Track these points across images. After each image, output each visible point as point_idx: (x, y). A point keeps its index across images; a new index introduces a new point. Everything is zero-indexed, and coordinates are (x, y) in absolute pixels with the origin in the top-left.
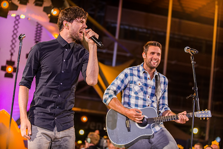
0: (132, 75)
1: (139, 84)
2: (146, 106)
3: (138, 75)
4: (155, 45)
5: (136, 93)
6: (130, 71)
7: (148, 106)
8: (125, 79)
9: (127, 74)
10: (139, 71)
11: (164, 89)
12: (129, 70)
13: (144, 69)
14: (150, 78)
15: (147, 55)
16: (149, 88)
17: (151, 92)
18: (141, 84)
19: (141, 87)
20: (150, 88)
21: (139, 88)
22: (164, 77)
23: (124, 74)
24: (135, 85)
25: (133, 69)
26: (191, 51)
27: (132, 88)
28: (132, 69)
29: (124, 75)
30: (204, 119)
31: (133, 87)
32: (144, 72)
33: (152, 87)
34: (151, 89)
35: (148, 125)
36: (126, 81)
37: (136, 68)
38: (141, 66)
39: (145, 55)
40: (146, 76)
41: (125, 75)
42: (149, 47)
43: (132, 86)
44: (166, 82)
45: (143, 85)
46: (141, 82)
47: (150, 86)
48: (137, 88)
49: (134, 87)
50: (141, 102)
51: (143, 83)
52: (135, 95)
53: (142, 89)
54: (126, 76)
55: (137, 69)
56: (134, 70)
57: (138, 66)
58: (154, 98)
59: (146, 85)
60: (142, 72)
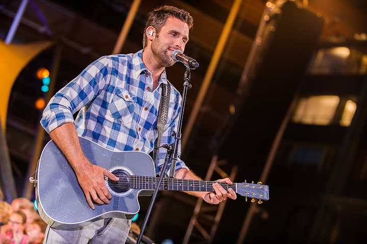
0: (115, 72)
1: (127, 97)
2: (131, 149)
3: (127, 75)
5: (117, 115)
9: (106, 69)
15: (160, 34)
16: (144, 109)
17: (145, 119)
18: (130, 99)
19: (130, 104)
20: (146, 109)
21: (125, 106)
24: (116, 97)
25: (120, 61)
28: (118, 59)
29: (99, 70)
30: (253, 201)
31: (112, 101)
32: (142, 73)
34: (148, 112)
35: (131, 191)
36: (102, 84)
38: (139, 55)
39: (155, 34)
40: (144, 82)
41: (101, 70)
43: (111, 97)
45: (133, 101)
47: (146, 106)
48: (120, 105)
49: (115, 102)
50: (122, 138)
53: (130, 108)
54: (104, 71)
55: (128, 62)
57: (130, 55)
59: (140, 101)
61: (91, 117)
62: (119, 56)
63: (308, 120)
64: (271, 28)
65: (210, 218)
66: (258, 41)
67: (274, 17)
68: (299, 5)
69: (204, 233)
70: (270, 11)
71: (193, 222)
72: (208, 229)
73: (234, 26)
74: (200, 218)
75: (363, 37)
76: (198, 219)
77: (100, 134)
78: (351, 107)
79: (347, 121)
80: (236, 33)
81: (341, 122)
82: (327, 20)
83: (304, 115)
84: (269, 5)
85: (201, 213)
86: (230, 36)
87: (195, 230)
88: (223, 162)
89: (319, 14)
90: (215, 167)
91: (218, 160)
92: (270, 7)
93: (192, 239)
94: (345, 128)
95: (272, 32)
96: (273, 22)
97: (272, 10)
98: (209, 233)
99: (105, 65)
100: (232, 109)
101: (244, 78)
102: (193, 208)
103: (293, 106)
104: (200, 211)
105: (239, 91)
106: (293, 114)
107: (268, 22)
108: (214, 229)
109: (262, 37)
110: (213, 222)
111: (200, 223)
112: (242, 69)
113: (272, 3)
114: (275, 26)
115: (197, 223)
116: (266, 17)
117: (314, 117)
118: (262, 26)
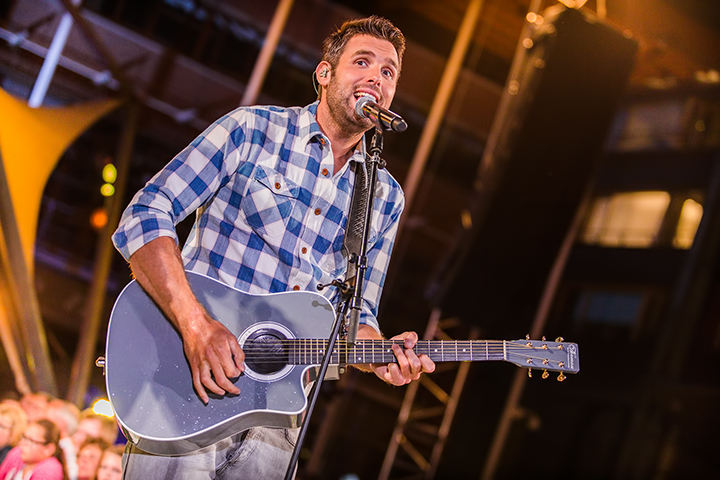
1: (278, 186)
2: (284, 287)
3: (282, 145)
4: (377, 31)
5: (256, 221)
6: (258, 122)
7: (297, 288)
8: (229, 152)
9: (242, 131)
10: (293, 130)
11: (380, 233)
12: (254, 115)
13: (317, 125)
14: (331, 171)
16: (313, 211)
17: (317, 231)
18: (284, 189)
19: (284, 201)
20: (318, 212)
21: (273, 203)
22: (394, 186)
23: (230, 129)
24: (257, 183)
25: (272, 117)
26: (380, 116)
27: (244, 195)
28: (269, 114)
29: (228, 134)
31: (249, 193)
32: (313, 140)
33: (326, 209)
34: (321, 217)
35: (289, 368)
36: (232, 161)
37: (285, 115)
38: (310, 110)
39: (329, 74)
40: (317, 160)
41: (232, 134)
42: (353, 40)
44: (396, 206)
45: (290, 194)
46: (286, 180)
49: (254, 195)
51: (293, 184)
52: (249, 230)
53: (283, 210)
54: (236, 137)
55: (289, 120)
56: (275, 123)
58: (324, 258)
59: (304, 196)
60: (308, 138)
61: (209, 223)
62: (271, 109)
63: (611, 239)
64: (537, 61)
65: (430, 429)
66: (513, 87)
67: (541, 41)
68: (590, 17)
69: (419, 459)
70: (533, 31)
71: (398, 438)
72: (426, 451)
73: (466, 63)
74: (410, 430)
75: (713, 77)
76: (406, 433)
77: (223, 257)
78: (692, 212)
79: (685, 238)
80: (469, 76)
81: (674, 241)
82: (643, 45)
83: (604, 230)
84: (532, 17)
85: (412, 421)
86: (459, 81)
87: (401, 453)
88: (451, 322)
89: (628, 33)
90: (437, 332)
91: (442, 319)
92: (534, 21)
93: (396, 472)
94: (682, 252)
95: (537, 70)
96: (540, 51)
97: (537, 28)
98: (428, 458)
99: (240, 124)
100: (467, 220)
101: (488, 159)
102: (396, 412)
103: (581, 212)
104: (409, 417)
105: (479, 186)
106: (583, 228)
107: (530, 52)
108: (438, 450)
109: (520, 80)
110: (435, 438)
111: (410, 439)
112: (483, 144)
113: (538, 13)
114: (543, 58)
115: (405, 441)
116: (527, 43)
117: (623, 234)
118: (520, 58)
